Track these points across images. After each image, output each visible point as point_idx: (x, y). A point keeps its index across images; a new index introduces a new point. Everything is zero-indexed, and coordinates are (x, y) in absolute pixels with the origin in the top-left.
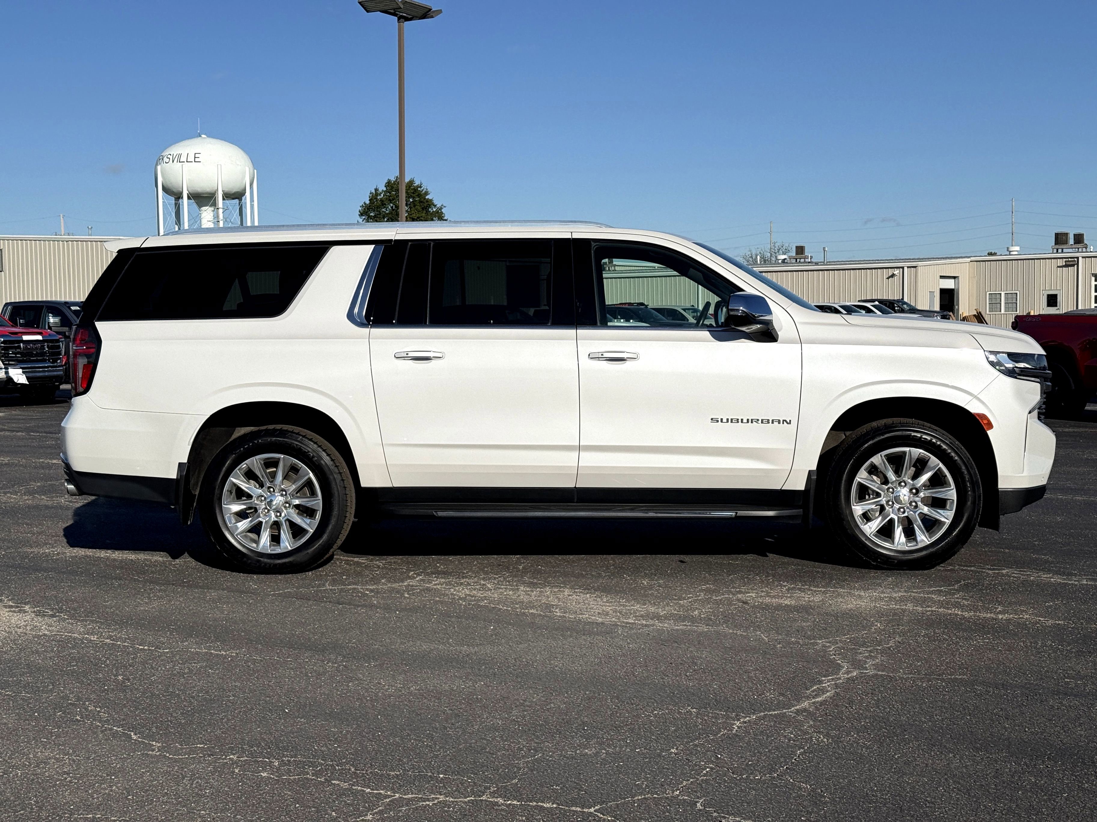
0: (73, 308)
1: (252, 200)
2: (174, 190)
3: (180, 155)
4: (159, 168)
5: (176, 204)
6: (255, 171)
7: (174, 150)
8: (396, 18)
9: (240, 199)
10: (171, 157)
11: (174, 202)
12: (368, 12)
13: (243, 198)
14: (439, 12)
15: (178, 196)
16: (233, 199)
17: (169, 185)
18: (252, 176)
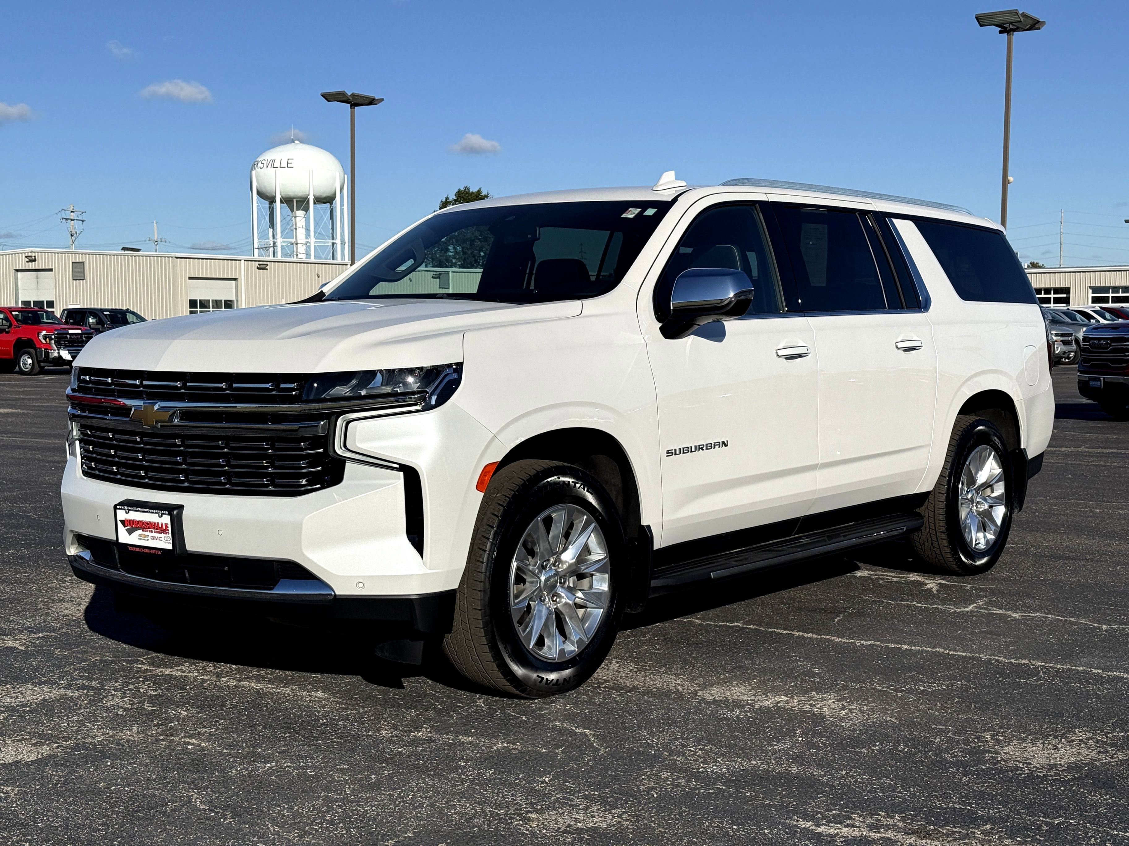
0: (105, 313)
1: (342, 204)
2: (268, 195)
3: (274, 161)
4: (254, 172)
5: (270, 208)
6: (346, 176)
7: (268, 156)
8: (349, 105)
9: (331, 204)
10: (265, 163)
11: (268, 206)
12: (328, 101)
13: (334, 202)
14: (382, 100)
15: (272, 200)
16: (325, 203)
17: (263, 190)
18: (342, 181)
